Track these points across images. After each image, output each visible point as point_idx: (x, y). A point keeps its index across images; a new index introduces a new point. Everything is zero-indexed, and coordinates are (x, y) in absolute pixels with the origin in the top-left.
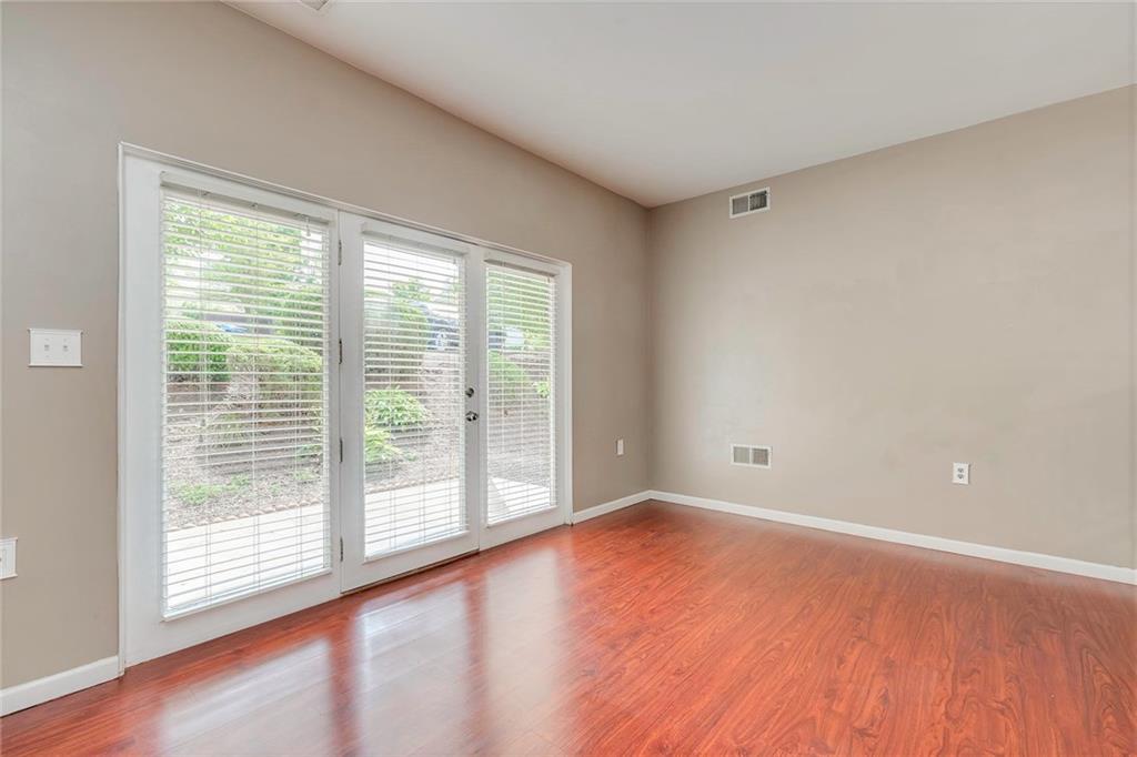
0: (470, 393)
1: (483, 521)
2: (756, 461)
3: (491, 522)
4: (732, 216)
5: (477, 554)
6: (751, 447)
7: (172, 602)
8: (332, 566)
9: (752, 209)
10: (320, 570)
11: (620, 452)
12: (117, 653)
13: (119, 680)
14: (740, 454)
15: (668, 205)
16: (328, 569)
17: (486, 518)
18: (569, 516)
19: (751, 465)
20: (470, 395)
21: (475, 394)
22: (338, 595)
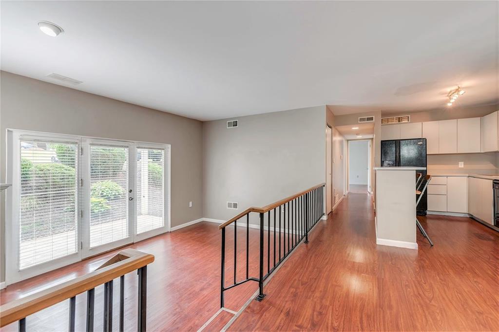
0: (131, 191)
1: (135, 233)
2: (234, 207)
3: (138, 233)
4: (228, 128)
5: (133, 244)
6: (233, 202)
7: (22, 265)
8: (78, 251)
9: (234, 126)
10: (74, 252)
11: (191, 206)
12: (5, 281)
13: (5, 289)
14: (230, 205)
15: (209, 121)
16: (77, 251)
17: (136, 232)
18: (169, 229)
19: (233, 208)
20: (130, 192)
21: (132, 192)
22: (80, 260)
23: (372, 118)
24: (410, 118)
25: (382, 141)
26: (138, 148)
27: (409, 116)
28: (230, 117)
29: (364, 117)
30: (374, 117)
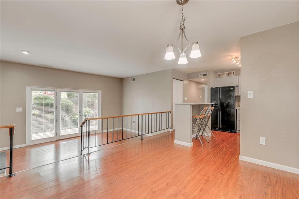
0: (80, 112)
4: (131, 81)
7: (32, 138)
10: (54, 136)
12: (26, 144)
13: (26, 147)
22: (56, 140)
23: (206, 74)
24: (234, 73)
25: (211, 88)
26: (84, 92)
27: (234, 72)
28: (132, 76)
29: (202, 74)
30: (207, 73)
